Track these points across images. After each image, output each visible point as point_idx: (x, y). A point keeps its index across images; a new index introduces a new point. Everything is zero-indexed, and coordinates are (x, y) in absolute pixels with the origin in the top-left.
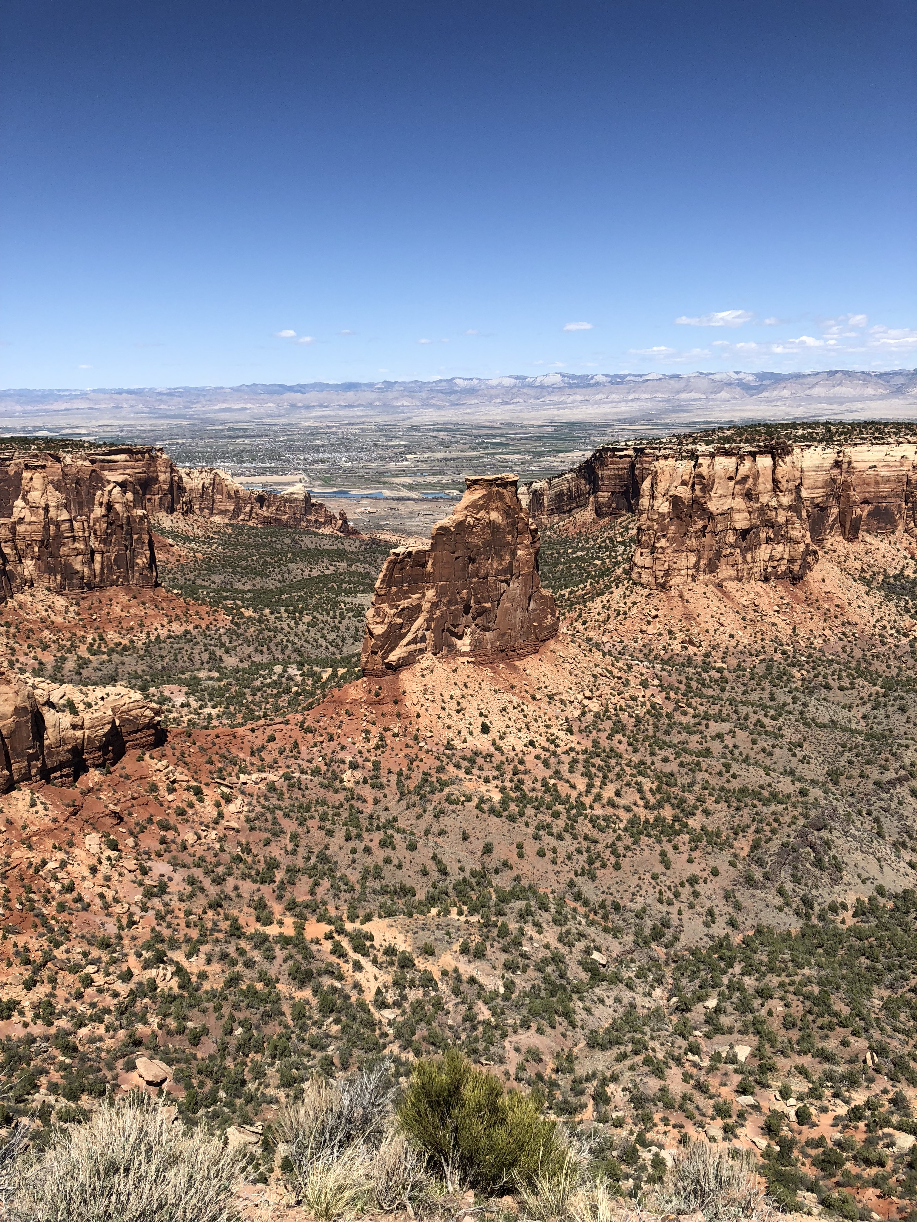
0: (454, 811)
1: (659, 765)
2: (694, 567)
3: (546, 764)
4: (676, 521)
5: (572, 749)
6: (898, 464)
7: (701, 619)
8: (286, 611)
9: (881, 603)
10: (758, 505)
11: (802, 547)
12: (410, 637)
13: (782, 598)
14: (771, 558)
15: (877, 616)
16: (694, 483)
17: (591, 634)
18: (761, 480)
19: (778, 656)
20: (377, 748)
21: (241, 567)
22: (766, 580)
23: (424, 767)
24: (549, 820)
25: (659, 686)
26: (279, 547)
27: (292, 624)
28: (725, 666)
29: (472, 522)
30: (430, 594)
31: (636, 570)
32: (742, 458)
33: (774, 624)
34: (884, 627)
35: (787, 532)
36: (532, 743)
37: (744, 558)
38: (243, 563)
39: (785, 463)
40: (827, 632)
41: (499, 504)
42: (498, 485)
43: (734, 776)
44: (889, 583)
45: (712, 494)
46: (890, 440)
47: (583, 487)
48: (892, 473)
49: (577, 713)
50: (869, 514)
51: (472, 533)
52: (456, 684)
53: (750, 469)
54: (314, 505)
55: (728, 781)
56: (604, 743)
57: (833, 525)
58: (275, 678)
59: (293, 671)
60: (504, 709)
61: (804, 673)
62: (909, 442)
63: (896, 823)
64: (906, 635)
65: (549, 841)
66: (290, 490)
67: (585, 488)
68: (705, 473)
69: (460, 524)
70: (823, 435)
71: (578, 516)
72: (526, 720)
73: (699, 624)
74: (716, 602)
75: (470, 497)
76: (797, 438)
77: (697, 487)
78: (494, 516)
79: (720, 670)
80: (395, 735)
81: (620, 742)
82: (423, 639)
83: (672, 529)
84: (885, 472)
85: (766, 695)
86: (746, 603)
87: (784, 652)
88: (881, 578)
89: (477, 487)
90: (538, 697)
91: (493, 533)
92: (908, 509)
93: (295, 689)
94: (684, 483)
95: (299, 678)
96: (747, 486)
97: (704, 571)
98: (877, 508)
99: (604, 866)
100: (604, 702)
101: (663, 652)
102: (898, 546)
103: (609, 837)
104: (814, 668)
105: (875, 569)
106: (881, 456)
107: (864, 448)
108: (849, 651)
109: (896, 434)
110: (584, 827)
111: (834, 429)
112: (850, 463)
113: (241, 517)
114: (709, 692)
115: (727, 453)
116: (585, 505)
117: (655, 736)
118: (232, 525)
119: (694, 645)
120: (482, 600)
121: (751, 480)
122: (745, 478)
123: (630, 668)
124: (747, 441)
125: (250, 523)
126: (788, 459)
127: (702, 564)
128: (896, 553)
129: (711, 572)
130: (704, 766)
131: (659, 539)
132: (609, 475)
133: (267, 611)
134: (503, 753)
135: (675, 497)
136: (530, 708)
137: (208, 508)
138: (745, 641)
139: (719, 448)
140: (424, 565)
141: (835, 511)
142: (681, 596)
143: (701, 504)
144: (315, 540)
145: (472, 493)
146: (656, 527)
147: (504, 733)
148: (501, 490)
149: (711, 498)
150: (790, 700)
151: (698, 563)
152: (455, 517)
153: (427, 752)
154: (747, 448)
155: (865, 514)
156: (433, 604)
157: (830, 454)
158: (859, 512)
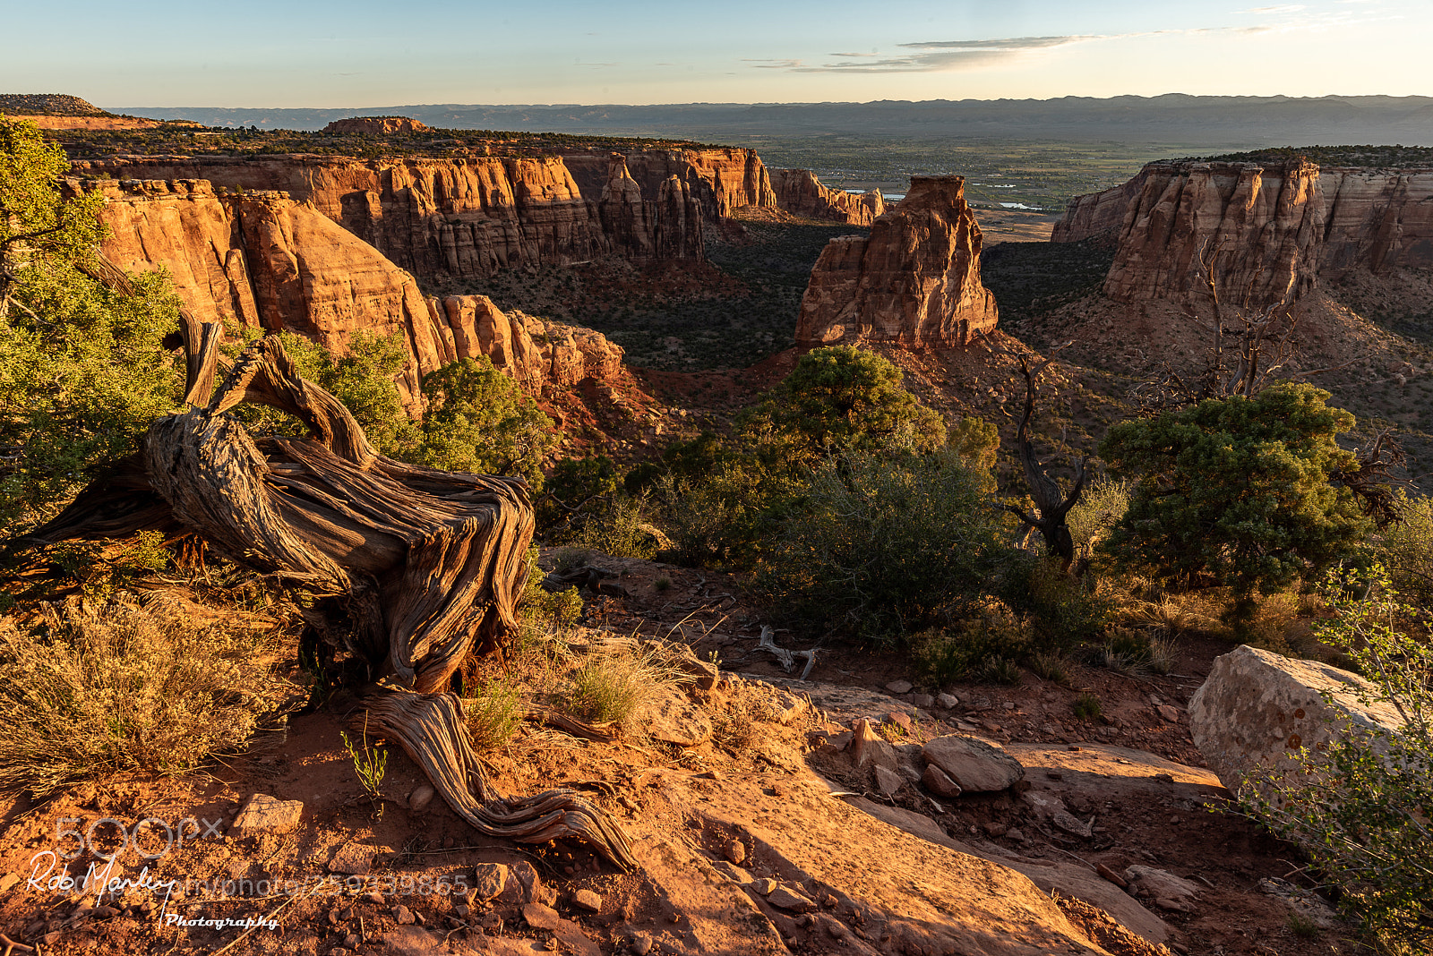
7: (1155, 334)
10: (1249, 228)
12: (841, 316)
16: (1180, 200)
18: (1261, 202)
30: (866, 280)
32: (1242, 177)
39: (1296, 186)
42: (941, 184)
45: (1198, 212)
50: (1414, 248)
57: (1363, 258)
68: (1194, 191)
69: (898, 220)
70: (1383, 161)
73: (1151, 339)
74: (1176, 320)
76: (1344, 163)
77: (1183, 204)
78: (934, 214)
82: (853, 320)
89: (921, 186)
94: (1169, 199)
96: (1242, 206)
97: (1174, 289)
98: (1425, 244)
105: (1397, 307)
107: (1429, 175)
111: (1400, 154)
112: (1404, 191)
115: (1228, 172)
121: (1247, 201)
122: (1242, 198)
124: (1258, 160)
127: (1172, 283)
129: (1181, 290)
135: (1157, 212)
139: (1220, 167)
141: (1369, 242)
148: (944, 190)
149: (1195, 216)
151: (1168, 280)
152: (894, 213)
154: (1251, 166)
155: (1407, 249)
156: (865, 290)
157: (1380, 181)
158: (1399, 245)
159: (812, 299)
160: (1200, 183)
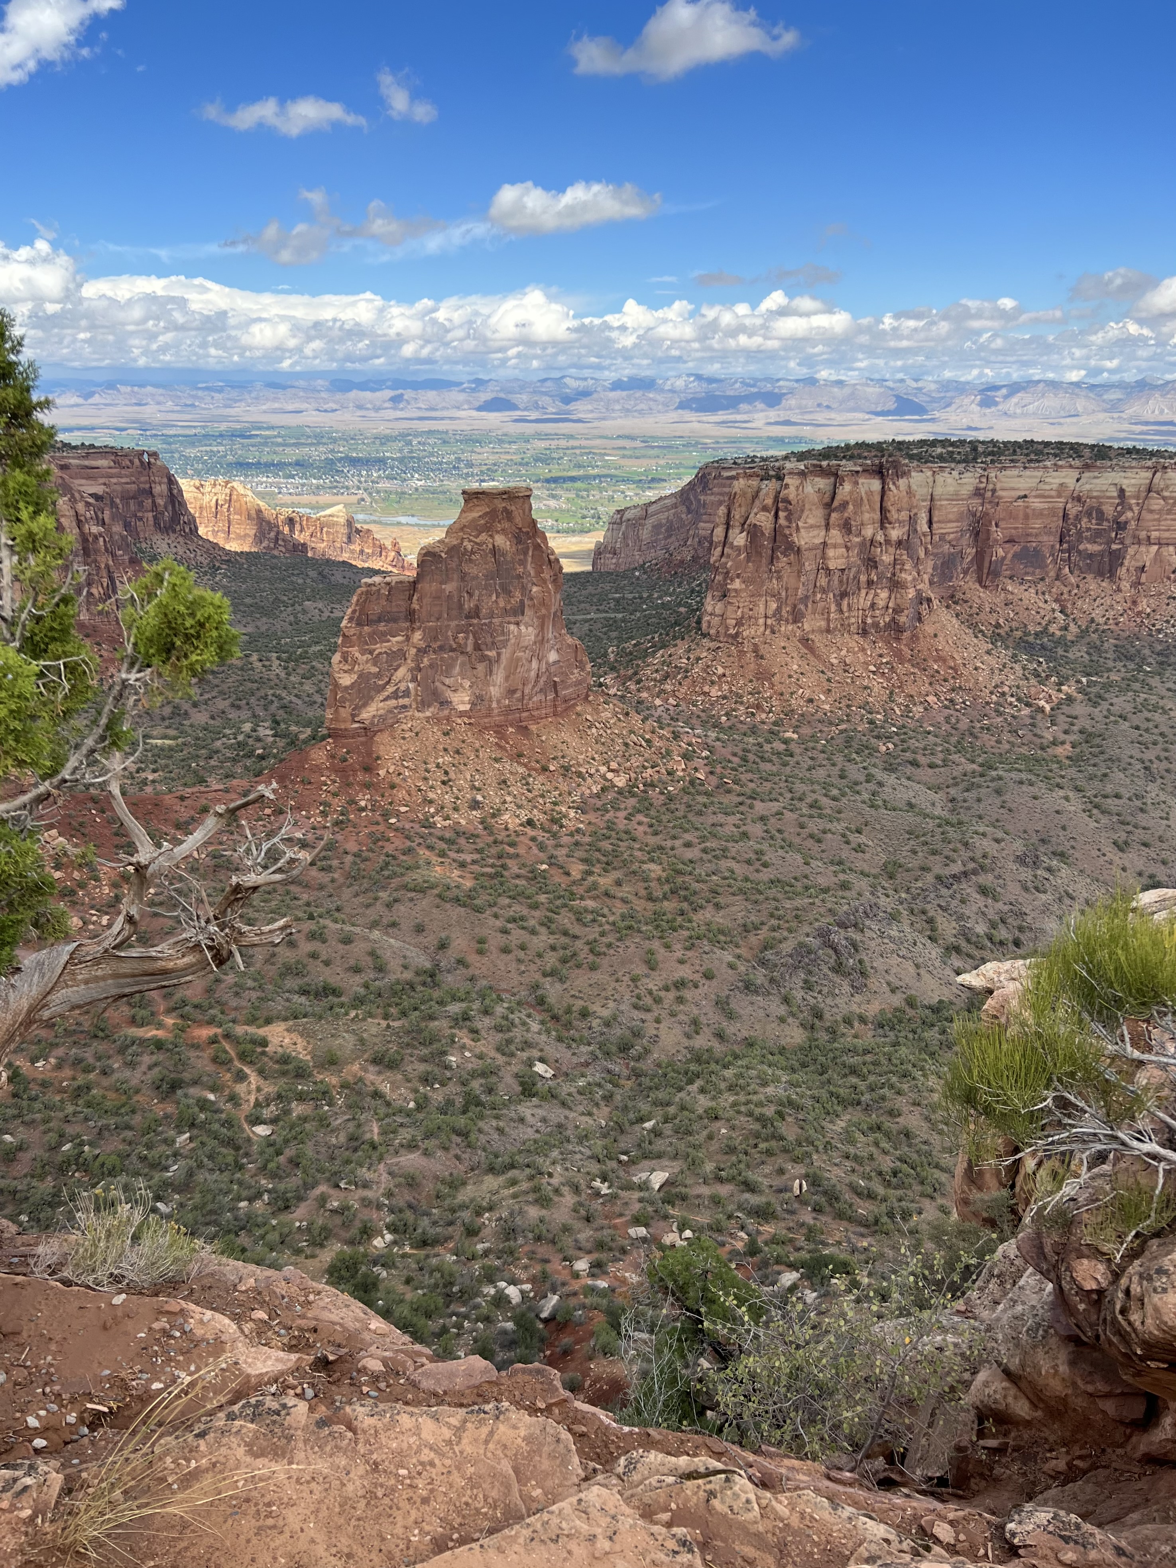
0: (411, 900)
1: (681, 850)
2: (774, 615)
3: (542, 847)
4: (753, 557)
5: (578, 831)
6: (1053, 493)
7: (776, 679)
8: (278, 658)
9: (1005, 665)
10: (857, 540)
11: (911, 593)
12: (390, 689)
13: (881, 656)
14: (873, 606)
15: (997, 679)
16: (778, 510)
17: (645, 695)
18: (864, 508)
19: (863, 727)
20: (337, 823)
21: (246, 605)
22: (864, 633)
23: (389, 848)
24: (525, 912)
25: (707, 758)
27: (283, 675)
28: (795, 736)
29: (469, 547)
30: (417, 636)
31: (706, 618)
32: (841, 479)
33: (866, 688)
34: (1003, 694)
35: (894, 574)
36: (530, 823)
37: (839, 605)
38: (248, 601)
39: (897, 487)
40: (931, 699)
41: (506, 525)
42: (505, 499)
43: (765, 865)
44: (1027, 642)
45: (800, 524)
47: (683, 516)
48: (1046, 506)
49: (595, 789)
50: (1015, 556)
51: (470, 561)
52: (445, 750)
53: (852, 493)
54: (358, 531)
55: (757, 871)
56: (622, 824)
57: (968, 569)
58: (241, 738)
59: (265, 731)
60: (504, 782)
61: (891, 746)
62: (1071, 466)
63: (954, 924)
64: (1028, 705)
65: (517, 935)
66: (328, 512)
67: (687, 518)
68: (792, 497)
69: (454, 551)
70: (966, 456)
71: (675, 553)
72: (530, 795)
73: (772, 686)
74: (797, 659)
75: (468, 515)
76: (930, 461)
77: (782, 514)
78: (501, 541)
79: (786, 742)
80: (363, 809)
81: (639, 823)
82: (407, 693)
83: (749, 567)
84: (1037, 504)
85: (835, 771)
86: (834, 661)
87: (871, 722)
88: (1019, 634)
89: (478, 504)
90: (552, 768)
91: (498, 563)
92: (1062, 551)
93: (260, 751)
94: (765, 509)
95: (271, 739)
96: (846, 515)
97: (787, 621)
98: (1025, 548)
99: (579, 966)
100: (633, 775)
101: (724, 718)
103: (592, 933)
104: (903, 741)
105: (1014, 624)
106: (1033, 483)
107: (1015, 472)
108: (953, 720)
109: (1056, 455)
110: (565, 919)
111: (981, 449)
112: (994, 491)
113: (264, 544)
114: (764, 766)
115: (821, 473)
117: (685, 817)
119: (764, 711)
120: (483, 647)
121: (852, 507)
122: (842, 506)
123: (676, 736)
124: (850, 459)
125: (276, 553)
126: (902, 482)
127: (784, 613)
128: (1043, 604)
129: (795, 621)
130: (733, 852)
131: (732, 580)
132: (712, 502)
133: (255, 657)
134: (491, 834)
135: (755, 526)
136: (538, 782)
137: (223, 531)
138: (827, 707)
139: (815, 466)
140: (408, 601)
141: (972, 551)
142: (756, 650)
143: (786, 536)
145: (471, 511)
146: (730, 564)
147: (499, 810)
148: (509, 506)
149: (798, 529)
150: (862, 778)
151: (779, 609)
152: (447, 540)
153: (396, 830)
154: (848, 467)
155: (1010, 556)
156: (419, 650)
157: (970, 479)
158: (1001, 553)
159: (346, 667)
160: (798, 487)
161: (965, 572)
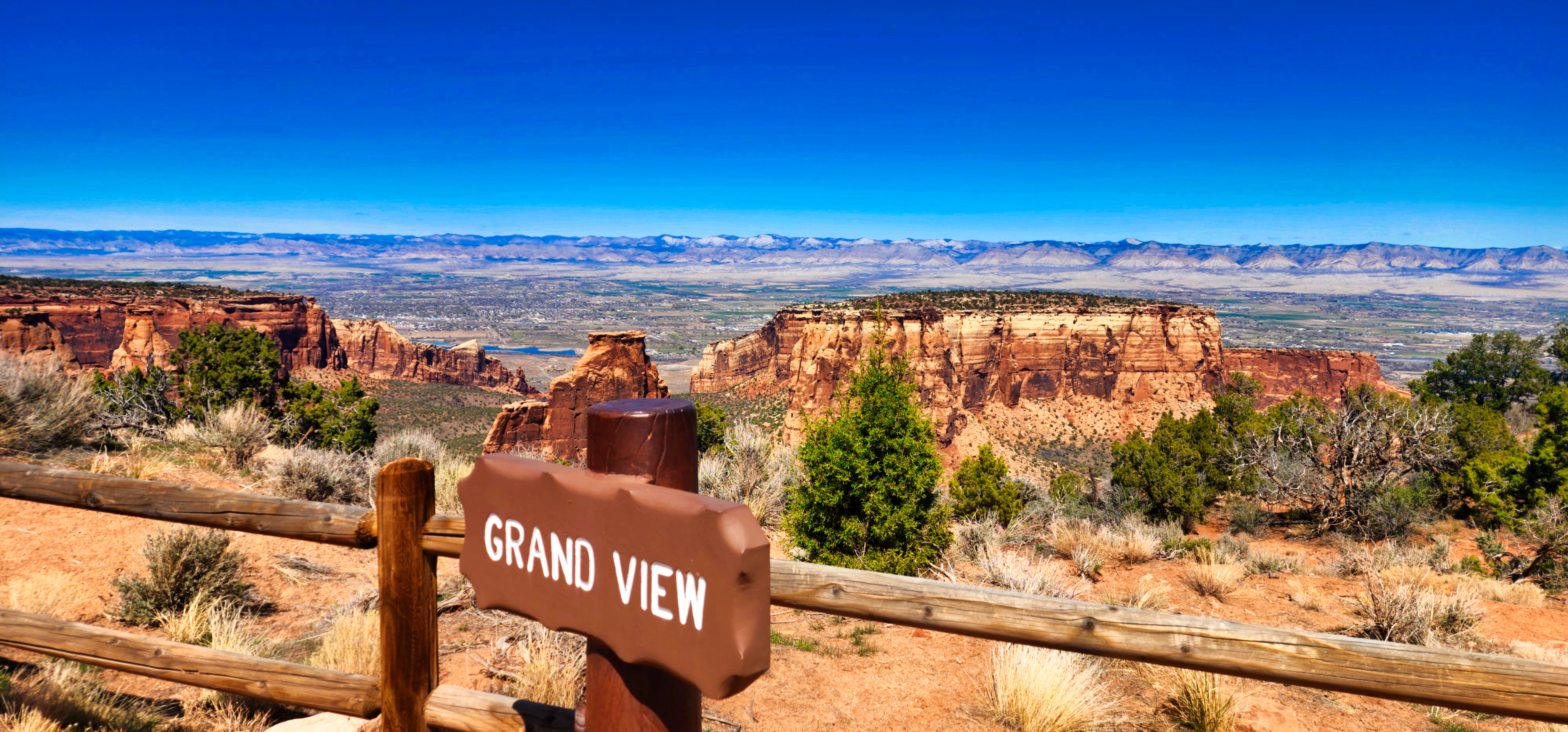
4: (823, 383)
6: (1056, 332)
9: (1026, 469)
11: (948, 412)
16: (841, 347)
18: (908, 345)
26: (437, 405)
29: (594, 378)
31: (787, 431)
32: (889, 323)
35: (935, 397)
39: (933, 329)
41: (625, 360)
42: (624, 342)
44: (1044, 450)
45: (858, 357)
46: (1050, 309)
47: (765, 349)
48: (1051, 342)
50: (1030, 381)
51: (593, 389)
53: (897, 334)
54: (488, 362)
57: (993, 391)
62: (1069, 312)
66: (463, 345)
67: (768, 350)
68: (851, 337)
69: (580, 381)
70: (987, 303)
71: (758, 378)
75: (589, 354)
76: (958, 306)
77: (844, 350)
78: (618, 372)
83: (820, 390)
84: (1044, 341)
88: (1037, 443)
89: (601, 343)
91: (618, 390)
92: (1067, 377)
94: (831, 346)
96: (894, 350)
98: (1037, 376)
102: (1057, 413)
105: (1033, 436)
106: (1040, 324)
107: (1025, 316)
109: (1056, 303)
111: (998, 298)
112: (1010, 331)
113: (405, 373)
115: (874, 318)
116: (767, 367)
118: (390, 382)
121: (897, 345)
122: (891, 344)
124: (896, 306)
125: (415, 380)
126: (936, 325)
128: (1054, 419)
131: (806, 401)
132: (788, 338)
135: (823, 359)
137: (368, 363)
139: (867, 313)
140: (541, 422)
141: (995, 377)
143: (847, 367)
144: (480, 398)
145: (595, 349)
146: (804, 389)
148: (626, 346)
152: (575, 373)
154: (894, 313)
155: (1025, 380)
157: (990, 322)
158: (1018, 378)
160: (855, 330)
161: (992, 394)
